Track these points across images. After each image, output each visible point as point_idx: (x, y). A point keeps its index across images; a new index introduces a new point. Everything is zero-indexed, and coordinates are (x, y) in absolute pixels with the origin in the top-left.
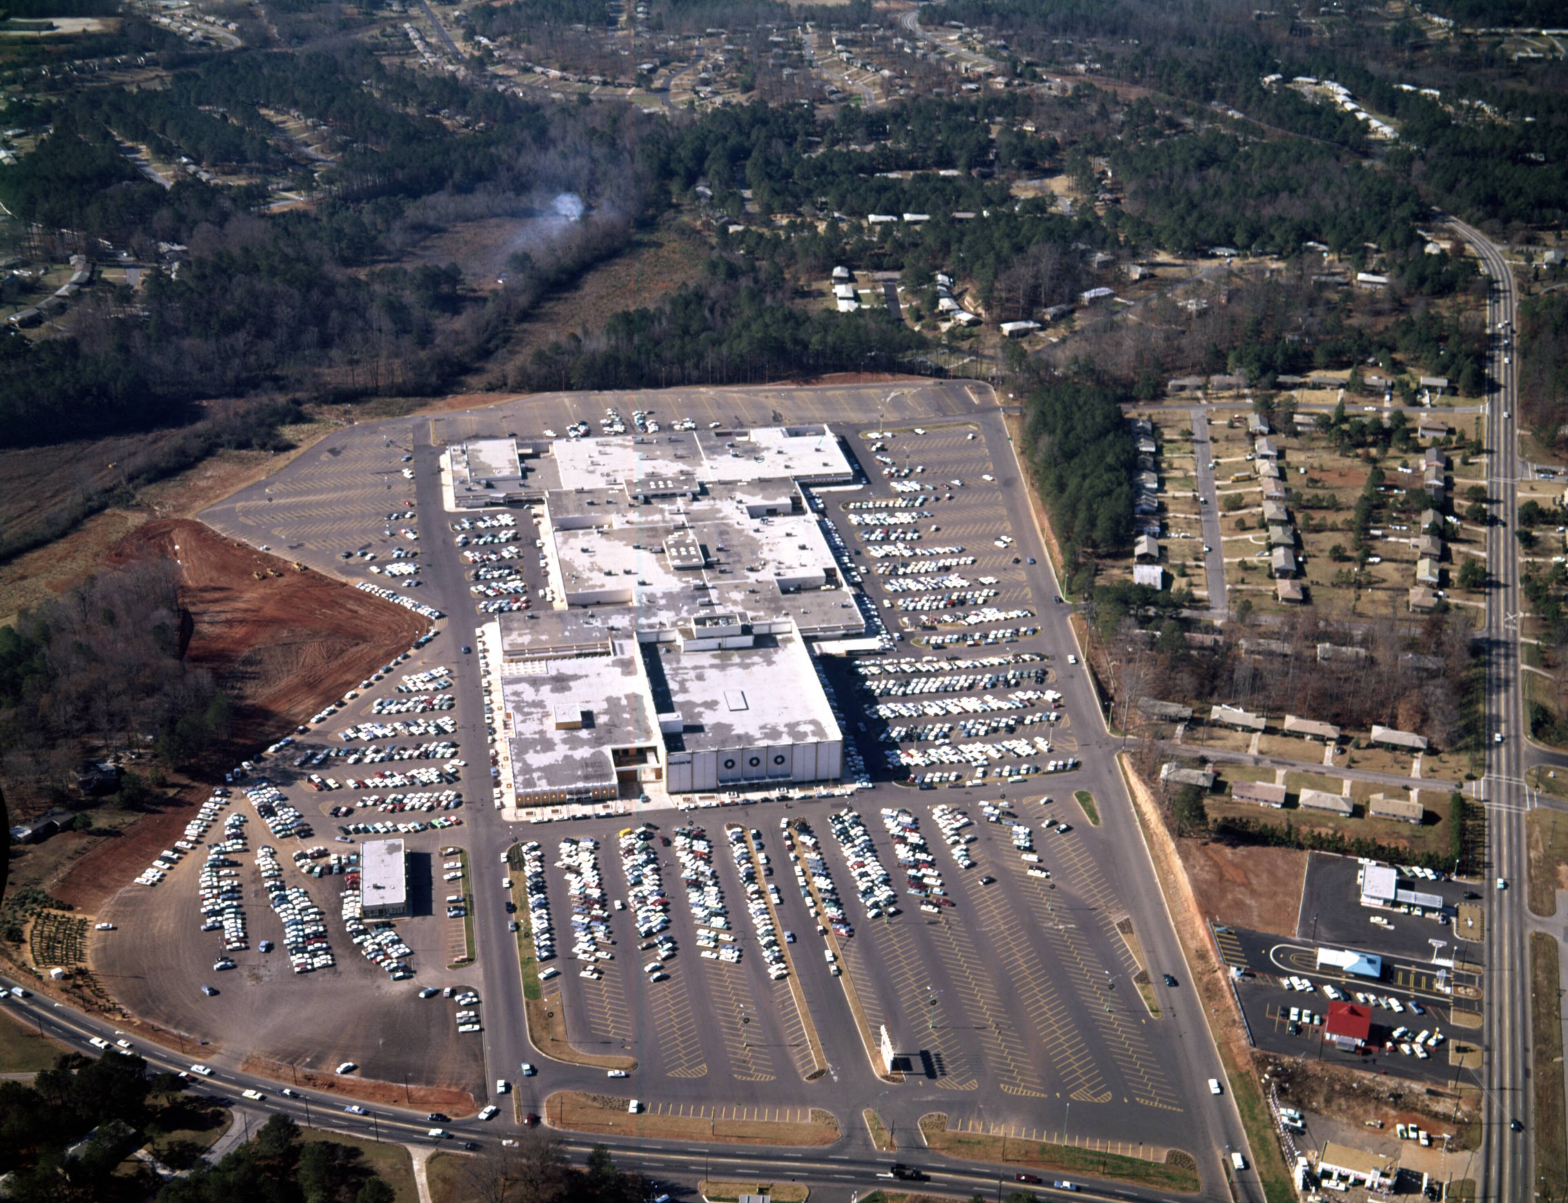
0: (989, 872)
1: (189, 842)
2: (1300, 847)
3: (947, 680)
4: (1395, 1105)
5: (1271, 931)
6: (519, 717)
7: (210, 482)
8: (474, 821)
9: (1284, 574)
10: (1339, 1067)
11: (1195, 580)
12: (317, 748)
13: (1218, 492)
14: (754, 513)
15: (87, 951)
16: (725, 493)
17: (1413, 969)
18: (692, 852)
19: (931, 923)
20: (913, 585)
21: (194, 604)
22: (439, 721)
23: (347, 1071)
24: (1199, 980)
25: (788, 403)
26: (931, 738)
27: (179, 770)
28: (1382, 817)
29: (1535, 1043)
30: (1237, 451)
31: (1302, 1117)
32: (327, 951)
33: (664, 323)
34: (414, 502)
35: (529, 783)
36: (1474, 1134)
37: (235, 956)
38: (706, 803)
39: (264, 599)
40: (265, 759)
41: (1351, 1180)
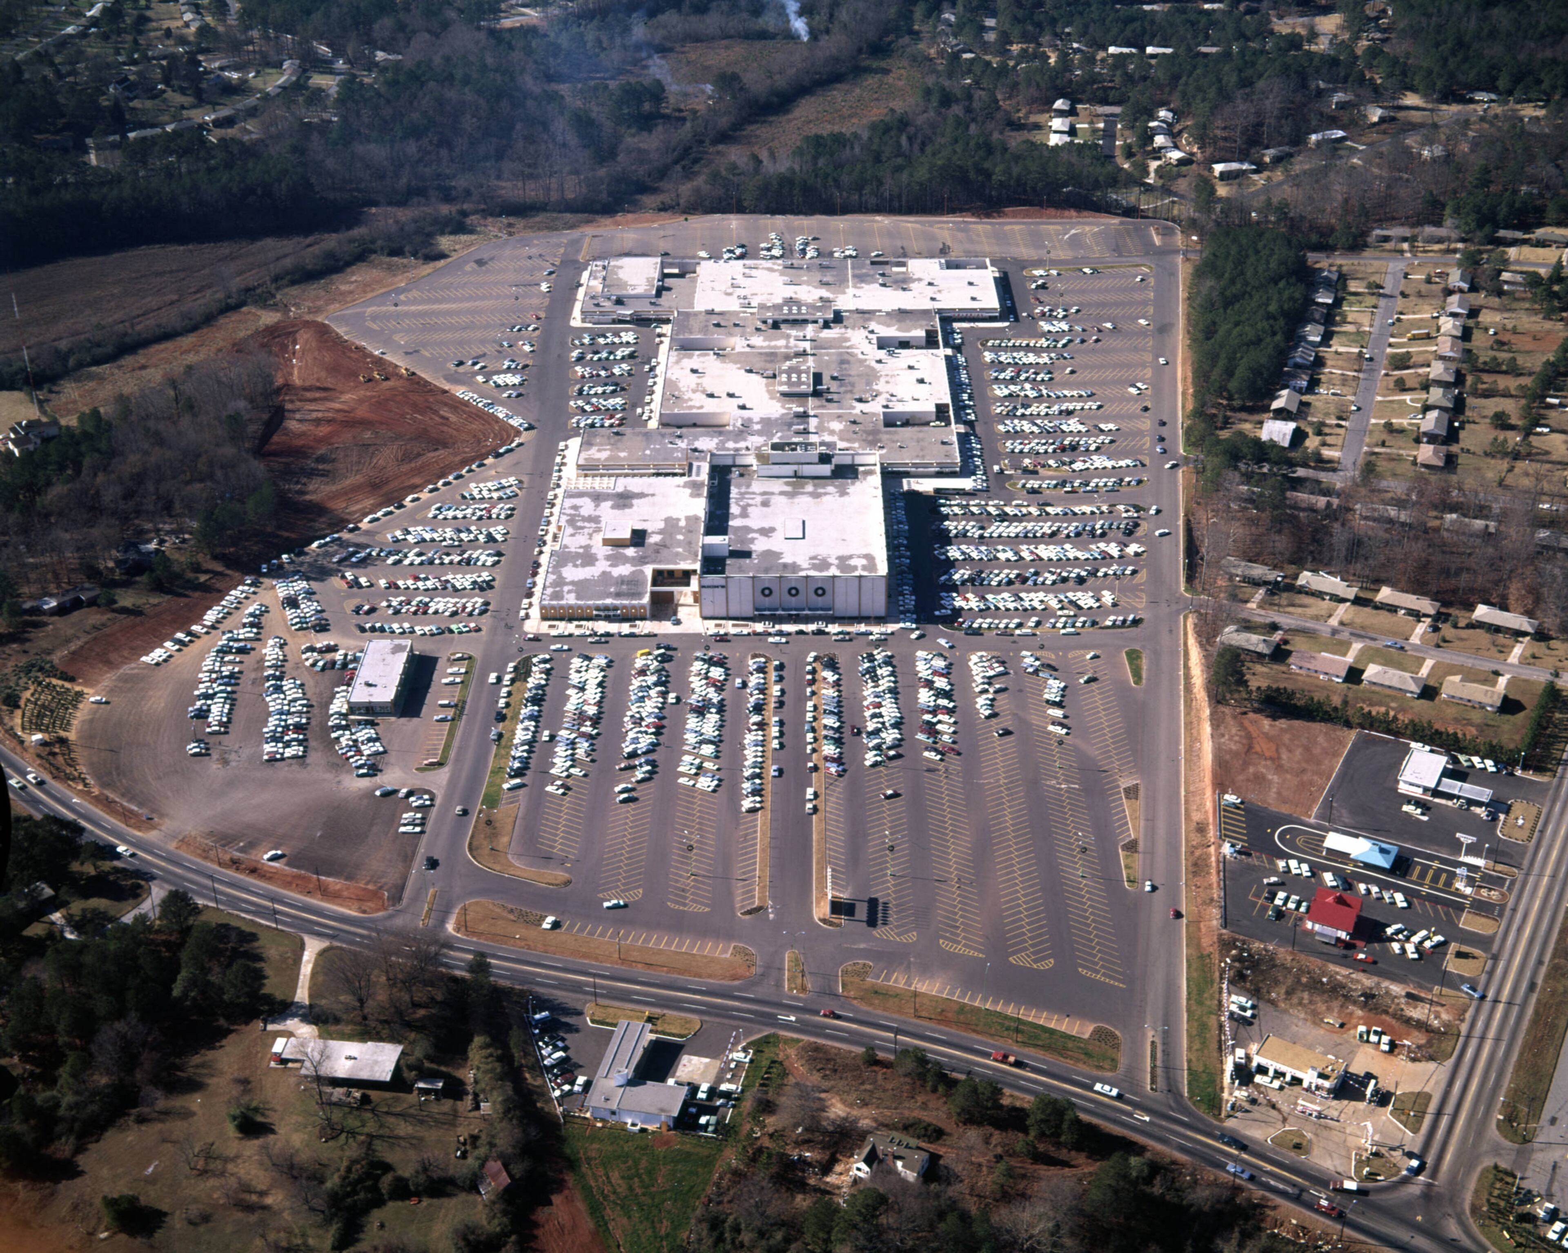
0: (1009, 724)
1: (204, 626)
2: (1348, 725)
3: (1029, 526)
4: (1364, 1006)
5: (1285, 810)
6: (570, 530)
7: (352, 287)
8: (493, 630)
9: (1432, 438)
10: (1312, 959)
11: (1329, 439)
12: (360, 546)
13: (1389, 350)
14: (883, 344)
15: (75, 722)
16: (860, 323)
17: (1436, 864)
18: (707, 678)
19: (929, 770)
20: (1027, 426)
21: (292, 401)
22: (492, 530)
23: (274, 858)
24: (1190, 852)
25: (960, 235)
26: (994, 583)
27: (215, 557)
28: (1455, 701)
29: (1554, 956)
30: (1426, 307)
31: (1253, 1007)
32: (300, 743)
33: (857, 150)
34: (542, 315)
35: (557, 596)
36: (1447, 1045)
37: (212, 740)
38: (736, 631)
39: (361, 401)
40: (306, 554)
41: (1288, 1078)
